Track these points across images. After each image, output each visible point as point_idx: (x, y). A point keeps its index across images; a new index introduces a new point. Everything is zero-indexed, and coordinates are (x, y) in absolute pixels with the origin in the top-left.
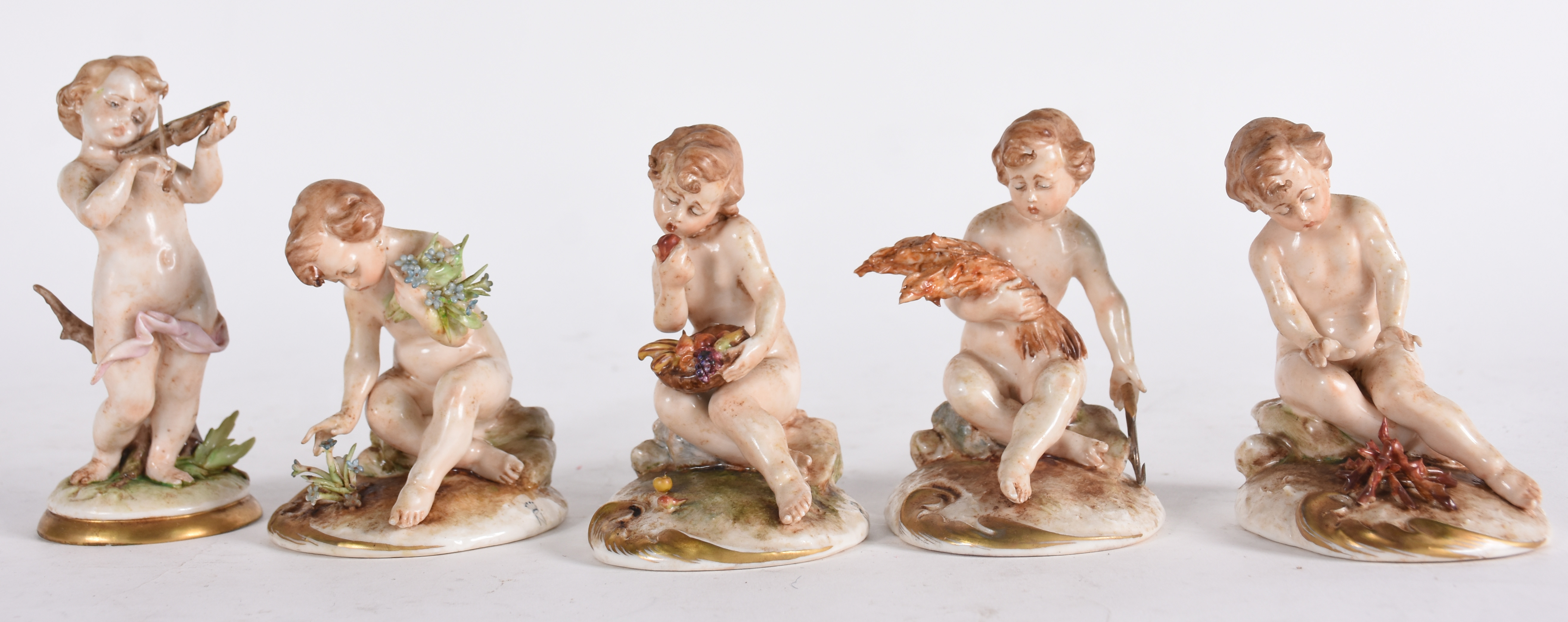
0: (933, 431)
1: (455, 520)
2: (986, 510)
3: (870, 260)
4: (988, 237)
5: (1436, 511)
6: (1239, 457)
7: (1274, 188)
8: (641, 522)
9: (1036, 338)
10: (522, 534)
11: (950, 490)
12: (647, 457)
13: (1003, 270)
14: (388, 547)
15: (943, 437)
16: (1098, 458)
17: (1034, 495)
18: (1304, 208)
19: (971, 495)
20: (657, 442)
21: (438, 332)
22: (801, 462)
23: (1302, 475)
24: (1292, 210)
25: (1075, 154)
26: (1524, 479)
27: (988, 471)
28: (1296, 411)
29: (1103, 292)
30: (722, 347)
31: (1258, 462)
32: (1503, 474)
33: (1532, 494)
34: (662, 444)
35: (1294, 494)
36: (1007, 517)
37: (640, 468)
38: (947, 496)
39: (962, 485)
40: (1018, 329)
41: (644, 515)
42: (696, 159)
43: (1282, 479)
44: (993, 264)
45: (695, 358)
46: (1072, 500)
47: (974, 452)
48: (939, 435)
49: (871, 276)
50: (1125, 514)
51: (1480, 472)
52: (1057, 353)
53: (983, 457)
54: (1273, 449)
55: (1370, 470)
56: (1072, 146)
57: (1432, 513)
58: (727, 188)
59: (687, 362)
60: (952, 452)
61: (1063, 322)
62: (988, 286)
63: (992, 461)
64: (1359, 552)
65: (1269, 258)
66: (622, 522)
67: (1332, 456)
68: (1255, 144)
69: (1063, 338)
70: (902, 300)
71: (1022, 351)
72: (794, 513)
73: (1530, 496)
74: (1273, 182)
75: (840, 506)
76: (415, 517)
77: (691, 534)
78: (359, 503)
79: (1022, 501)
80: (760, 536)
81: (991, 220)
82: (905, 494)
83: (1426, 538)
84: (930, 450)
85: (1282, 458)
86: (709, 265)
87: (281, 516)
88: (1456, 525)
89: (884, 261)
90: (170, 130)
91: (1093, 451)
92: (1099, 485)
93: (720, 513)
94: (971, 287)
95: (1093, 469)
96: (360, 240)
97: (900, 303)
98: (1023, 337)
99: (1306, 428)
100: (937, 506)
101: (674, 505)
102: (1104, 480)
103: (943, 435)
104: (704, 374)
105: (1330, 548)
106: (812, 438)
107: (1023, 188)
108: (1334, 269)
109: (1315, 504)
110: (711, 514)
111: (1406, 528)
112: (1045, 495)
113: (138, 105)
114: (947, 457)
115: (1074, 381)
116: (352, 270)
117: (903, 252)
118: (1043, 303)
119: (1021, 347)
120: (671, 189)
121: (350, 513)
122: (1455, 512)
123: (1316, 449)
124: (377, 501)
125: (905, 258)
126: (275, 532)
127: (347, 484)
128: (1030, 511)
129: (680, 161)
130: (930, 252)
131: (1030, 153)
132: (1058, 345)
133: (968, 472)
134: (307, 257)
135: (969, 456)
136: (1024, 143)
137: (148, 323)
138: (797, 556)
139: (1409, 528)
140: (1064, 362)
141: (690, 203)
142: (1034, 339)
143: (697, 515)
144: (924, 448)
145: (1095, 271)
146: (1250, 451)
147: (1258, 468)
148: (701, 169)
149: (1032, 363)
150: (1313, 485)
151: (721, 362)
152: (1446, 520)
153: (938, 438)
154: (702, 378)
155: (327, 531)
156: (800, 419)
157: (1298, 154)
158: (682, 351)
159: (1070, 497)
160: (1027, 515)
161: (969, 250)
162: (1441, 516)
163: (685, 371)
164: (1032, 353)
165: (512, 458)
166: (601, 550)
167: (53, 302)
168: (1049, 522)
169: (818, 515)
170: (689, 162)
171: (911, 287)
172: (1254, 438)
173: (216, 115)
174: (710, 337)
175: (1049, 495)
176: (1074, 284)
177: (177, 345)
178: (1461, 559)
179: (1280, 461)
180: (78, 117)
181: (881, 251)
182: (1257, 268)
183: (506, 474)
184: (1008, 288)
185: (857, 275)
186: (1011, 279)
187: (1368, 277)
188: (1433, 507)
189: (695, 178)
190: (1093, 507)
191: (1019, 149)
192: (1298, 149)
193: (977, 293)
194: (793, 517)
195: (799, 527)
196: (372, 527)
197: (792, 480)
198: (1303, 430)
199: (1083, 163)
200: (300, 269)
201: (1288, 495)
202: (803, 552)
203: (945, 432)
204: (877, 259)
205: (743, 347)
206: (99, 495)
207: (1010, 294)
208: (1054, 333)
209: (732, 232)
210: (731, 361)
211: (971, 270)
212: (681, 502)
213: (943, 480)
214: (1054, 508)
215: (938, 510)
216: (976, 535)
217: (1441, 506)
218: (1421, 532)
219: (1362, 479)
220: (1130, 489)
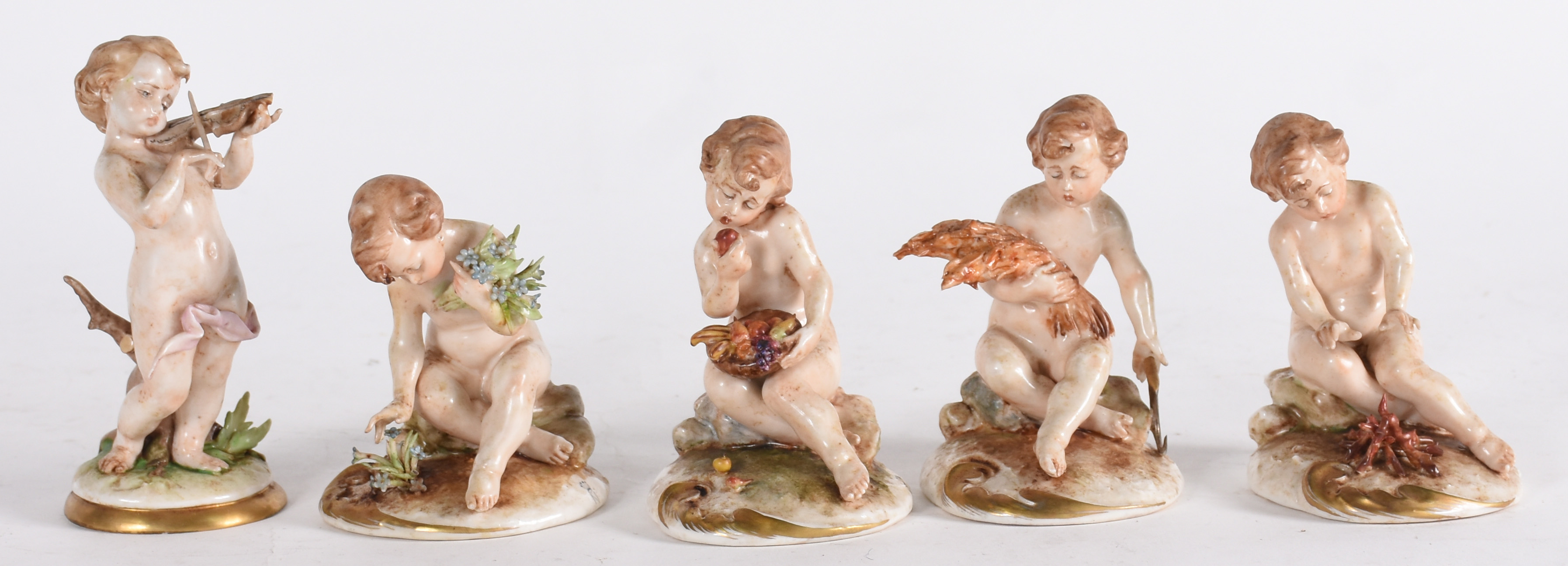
0: (963, 403)
1: (523, 502)
2: (1025, 484)
3: (909, 244)
4: (1022, 220)
5: (1423, 477)
6: (1253, 426)
7: (1295, 185)
8: (711, 502)
9: (1067, 318)
10: (581, 513)
11: (987, 463)
12: (691, 436)
13: (1039, 255)
14: (467, 530)
15: (972, 409)
16: (1124, 430)
17: (1068, 469)
18: (1321, 202)
19: (1009, 469)
20: (699, 420)
21: (500, 324)
23: (1309, 444)
24: (1311, 203)
25: (1109, 144)
26: (1502, 445)
27: (1021, 444)
28: (1306, 384)
29: (1128, 269)
30: (778, 335)
31: (1269, 431)
32: (1484, 442)
33: (1507, 459)
34: (705, 423)
35: (1301, 463)
36: (1046, 490)
37: (682, 446)
38: (986, 470)
39: (999, 459)
40: (1050, 310)
41: (711, 495)
42: (754, 158)
43: (1291, 448)
44: (1029, 250)
45: (753, 347)
46: (1103, 472)
47: (1005, 425)
48: (969, 407)
49: (910, 258)
50: (1151, 484)
51: (1464, 440)
52: (1088, 334)
53: (1014, 430)
54: (1283, 419)
55: (1369, 442)
56: (1107, 137)
57: (1419, 479)
58: (780, 182)
59: (745, 351)
60: (982, 424)
61: (1092, 303)
62: (1024, 270)
63: (1023, 434)
64: (1355, 515)
65: (1286, 241)
66: (691, 502)
67: (1337, 425)
68: (1279, 143)
69: (1094, 319)
70: (944, 286)
71: (1053, 330)
72: (856, 491)
73: (1506, 461)
74: (1294, 181)
75: (888, 482)
76: (490, 502)
77: (764, 512)
78: (424, 488)
79: (1059, 475)
80: (827, 513)
81: (1025, 202)
82: (944, 467)
83: (1412, 502)
84: (961, 422)
85: (1292, 427)
86: (758, 253)
87: (339, 502)
88: (1439, 490)
89: (924, 246)
90: (208, 121)
91: (1118, 423)
92: (1125, 457)
93: (787, 492)
94: (1008, 272)
95: (1118, 441)
96: (426, 238)
97: (942, 289)
98: (1055, 317)
99: (1314, 401)
100: (978, 480)
101: (741, 486)
102: (1130, 452)
103: (973, 407)
104: (765, 364)
105: (1330, 512)
106: (854, 416)
107: (1058, 176)
108: (1346, 253)
109: (1320, 474)
110: (778, 494)
111: (1395, 494)
112: (1078, 468)
113: (167, 92)
114: (978, 429)
115: (1104, 361)
116: (418, 267)
117: (942, 237)
118: (1074, 285)
119: (1053, 326)
120: (727, 185)
121: (416, 498)
122: (1438, 478)
123: (1323, 419)
124: (440, 486)
125: (945, 243)
126: (339, 517)
127: (408, 469)
128: (1066, 484)
129: (738, 159)
130: (968, 238)
131: (1068, 145)
132: (1089, 325)
133: (1002, 445)
134: (378, 257)
135: (1000, 429)
136: (1062, 136)
137: (197, 316)
138: (861, 530)
139: (1398, 494)
140: (1095, 343)
141: (746, 198)
142: (1065, 320)
143: (765, 495)
144: (955, 421)
145: (1122, 249)
146: (1263, 421)
147: (1270, 437)
148: (760, 168)
149: (1063, 342)
150: (1319, 455)
151: (779, 351)
152: (1431, 486)
153: (968, 411)
154: (764, 367)
155: (400, 515)
156: (840, 397)
157: (1319, 152)
158: (739, 340)
159: (1101, 469)
160: (1064, 487)
161: (1005, 235)
162: (1427, 482)
163: (744, 359)
164: (1063, 332)
165: (560, 439)
166: (677, 528)
167: (83, 293)
168: (1084, 494)
169: (872, 491)
170: (748, 161)
171: (953, 273)
172: (1267, 409)
173: (260, 108)
174: (763, 324)
175: (1081, 468)
176: (1102, 259)
177: (216, 334)
178: (1440, 519)
179: (1290, 430)
181: (920, 235)
182: (1276, 251)
183: (556, 455)
184: (1043, 272)
185: (896, 258)
186: (1046, 264)
187: (1377, 260)
188: (1421, 474)
189: (753, 176)
190: (1122, 479)
191: (1058, 141)
192: (1318, 148)
193: (1013, 277)
194: (855, 495)
195: (860, 504)
196: (446, 511)
197: (850, 460)
198: (1312, 402)
199: (1116, 153)
200: (369, 268)
201: (1296, 464)
202: (866, 526)
203: (975, 405)
204: (916, 243)
205: (799, 336)
206: (145, 484)
207: (1045, 278)
208: (1086, 315)
209: (780, 222)
210: (789, 349)
211: (1009, 256)
212: (747, 483)
213: (980, 454)
214: (1088, 481)
215: (980, 483)
216: (1017, 507)
217: (1427, 473)
218: (1408, 497)
219: (1362, 450)
220: (1153, 459)
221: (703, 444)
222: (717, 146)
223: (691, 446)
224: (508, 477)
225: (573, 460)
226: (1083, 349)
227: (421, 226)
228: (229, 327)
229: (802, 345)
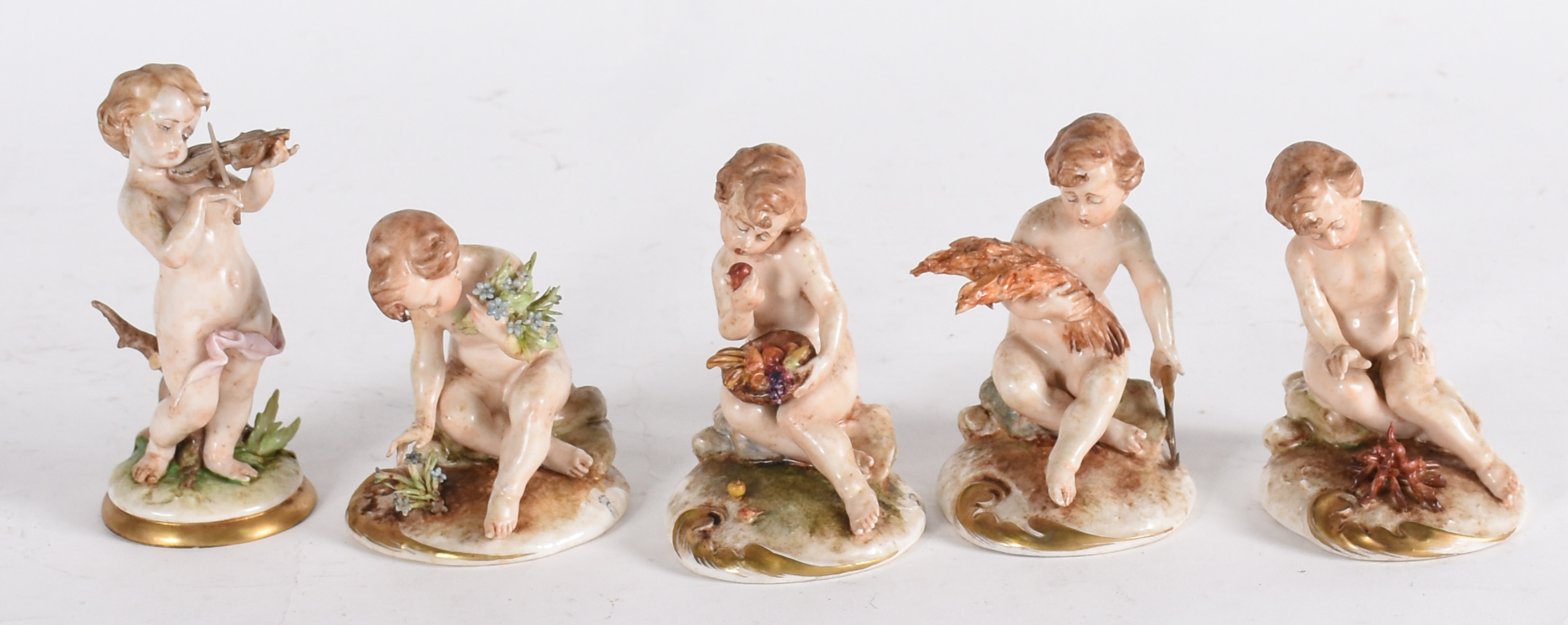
0: (980, 407)
1: (541, 525)
2: (1035, 510)
3: (926, 262)
4: (1039, 237)
5: (1425, 512)
6: (1266, 438)
7: (1306, 223)
8: (724, 533)
9: (1083, 336)
10: (601, 531)
11: (1000, 483)
12: (710, 447)
13: (1054, 276)
14: (485, 558)
15: (990, 414)
16: (1138, 446)
17: (1078, 495)
18: (1333, 234)
19: (1020, 492)
20: (718, 430)
21: (517, 353)
22: (864, 462)
23: (1319, 465)
24: (1323, 236)
25: (1126, 171)
26: (1507, 471)
27: (1035, 458)
28: (1318, 401)
29: (1147, 278)
30: (792, 365)
31: (1282, 444)
33: (1510, 489)
34: (723, 433)
35: (1309, 488)
36: (1054, 520)
37: (701, 454)
38: (999, 490)
39: (1012, 478)
40: (1066, 326)
41: (725, 524)
42: (766, 196)
43: (1301, 467)
44: (1044, 271)
45: (766, 377)
46: (1113, 498)
47: (1021, 434)
48: (987, 412)
49: (927, 276)
50: (1158, 509)
51: (1471, 465)
52: (1102, 352)
53: (1030, 439)
54: (1296, 433)
55: (1375, 471)
56: (1123, 162)
57: (1421, 514)
58: (794, 213)
59: (758, 380)
60: (999, 429)
61: (1108, 319)
62: (1039, 291)
63: (1039, 446)
64: (1356, 553)
65: (1303, 261)
66: (704, 532)
67: (1349, 442)
68: (1293, 177)
69: (1108, 338)
70: (958, 311)
71: (1069, 346)
72: (865, 525)
73: (1509, 489)
74: (1306, 218)
75: (900, 504)
76: (508, 528)
77: (774, 549)
78: (445, 509)
79: (1068, 503)
80: (836, 549)
81: (1042, 219)
82: (958, 482)
83: (1411, 540)
84: (979, 428)
85: (1305, 440)
86: (773, 278)
87: (364, 517)
88: (1440, 526)
89: (940, 265)
90: (227, 153)
91: (1132, 438)
92: (1136, 477)
93: (798, 526)
94: (1023, 294)
95: (1131, 456)
96: (442, 276)
97: (956, 314)
98: (1071, 334)
99: (1326, 419)
100: (990, 503)
101: (753, 517)
102: (1142, 469)
103: (991, 411)
104: (778, 397)
105: (1332, 547)
106: (870, 431)
107: (1076, 201)
108: (1361, 276)
109: (1324, 505)
110: (789, 527)
111: (1396, 531)
112: (1088, 493)
113: (187, 125)
114: (995, 434)
116: (434, 303)
117: (958, 258)
118: (1091, 302)
119: (1068, 342)
120: (741, 219)
121: (438, 519)
122: (1440, 513)
123: (1334, 437)
124: (461, 505)
125: (961, 264)
126: (364, 535)
127: (429, 489)
128: (1075, 512)
129: (750, 196)
130: (984, 259)
131: (1083, 174)
132: (1104, 345)
133: (1016, 459)
134: (393, 298)
135: (1017, 438)
136: (1077, 165)
137: (221, 344)
138: (869, 565)
139: (1399, 531)
140: (1108, 363)
141: (759, 233)
142: (1081, 338)
143: (776, 528)
144: (973, 425)
145: (1140, 261)
146: (1276, 434)
147: (1283, 449)
148: (772, 206)
149: (1080, 358)
150: (1326, 480)
151: (792, 382)
152: (1432, 521)
153: (986, 416)
154: (776, 400)
155: (420, 539)
156: (857, 409)
157: (1330, 188)
158: (754, 368)
159: (1110, 494)
160: (1072, 517)
161: (1022, 256)
162: (1428, 518)
163: (757, 389)
164: (1078, 348)
165: (581, 452)
166: (689, 561)
167: (111, 316)
168: (1091, 524)
169: (884, 518)
170: (760, 200)
171: (967, 298)
172: (1280, 422)
173: (278, 143)
174: (777, 352)
175: (1091, 494)
176: (1121, 269)
177: (241, 354)
178: (1439, 556)
179: (1303, 443)
180: (123, 137)
181: (937, 254)
182: (1292, 271)
183: (576, 469)
184: (1058, 294)
185: (913, 276)
186: (1061, 284)
187: (1392, 282)
188: (1423, 508)
189: (765, 215)
190: (1130, 505)
191: (1073, 170)
192: (1331, 183)
193: (1029, 298)
194: (864, 530)
195: (869, 538)
196: (466, 537)
197: (860, 492)
198: (1324, 420)
199: (1133, 177)
200: (386, 307)
201: (1303, 489)
202: (874, 561)
203: (992, 410)
204: (932, 262)
205: (812, 367)
206: (177, 498)
207: (1060, 300)
208: (1101, 334)
209: (796, 248)
210: (802, 381)
211: (1024, 278)
212: (758, 514)
213: (993, 471)
214: (1096, 508)
215: (990, 507)
216: (1025, 538)
217: (1430, 507)
218: (1408, 536)
219: (1369, 478)
220: (1166, 473)
221: (722, 454)
222: (730, 178)
223: (710, 455)
224: (527, 498)
225: (593, 473)
226: (1097, 371)
227: (436, 268)
228: (253, 348)
229: (814, 378)
